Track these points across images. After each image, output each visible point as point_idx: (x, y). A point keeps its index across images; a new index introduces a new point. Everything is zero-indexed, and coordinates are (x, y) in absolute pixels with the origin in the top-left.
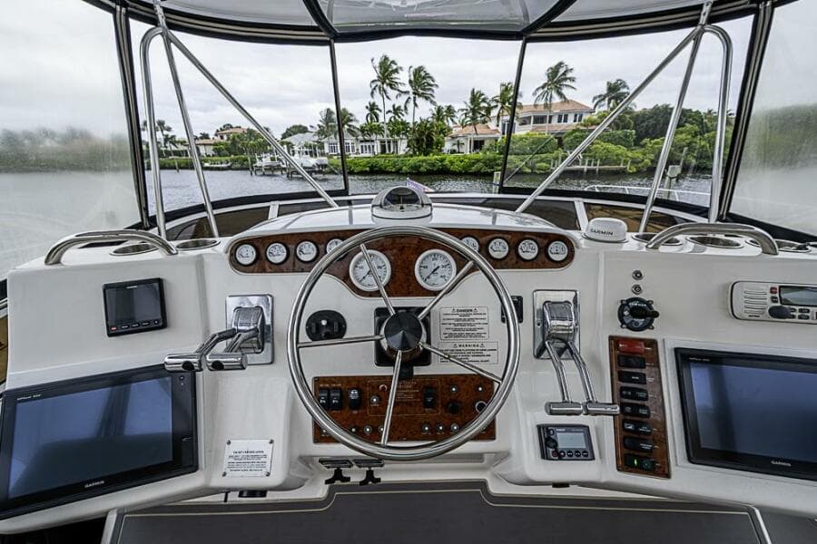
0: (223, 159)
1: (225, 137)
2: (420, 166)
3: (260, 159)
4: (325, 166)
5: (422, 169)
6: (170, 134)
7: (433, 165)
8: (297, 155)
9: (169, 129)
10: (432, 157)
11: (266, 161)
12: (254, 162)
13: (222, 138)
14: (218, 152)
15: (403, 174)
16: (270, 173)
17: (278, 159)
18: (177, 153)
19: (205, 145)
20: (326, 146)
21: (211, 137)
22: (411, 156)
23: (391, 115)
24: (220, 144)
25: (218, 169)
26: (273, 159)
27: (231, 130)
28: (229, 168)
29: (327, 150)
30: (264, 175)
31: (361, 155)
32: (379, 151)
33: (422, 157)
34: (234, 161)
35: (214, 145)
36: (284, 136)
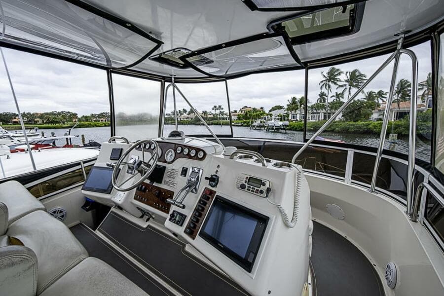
0: (240, 121)
1: (243, 112)
2: (349, 128)
3: (256, 122)
4: (287, 126)
5: (350, 130)
6: (222, 111)
7: (360, 128)
8: (273, 120)
9: (222, 109)
10: (360, 123)
11: (258, 123)
12: (252, 122)
13: (242, 112)
14: (239, 118)
15: (336, 132)
16: (259, 128)
17: (264, 122)
18: (223, 119)
19: (234, 115)
20: (290, 116)
21: (238, 112)
22: (344, 122)
23: (335, 98)
24: (241, 115)
25: (237, 126)
26: (261, 122)
27: (247, 109)
28: (242, 126)
29: (290, 118)
30: (256, 129)
31: (311, 121)
32: (323, 118)
33: (352, 123)
34: (244, 122)
35: (238, 115)
36: (270, 111)
